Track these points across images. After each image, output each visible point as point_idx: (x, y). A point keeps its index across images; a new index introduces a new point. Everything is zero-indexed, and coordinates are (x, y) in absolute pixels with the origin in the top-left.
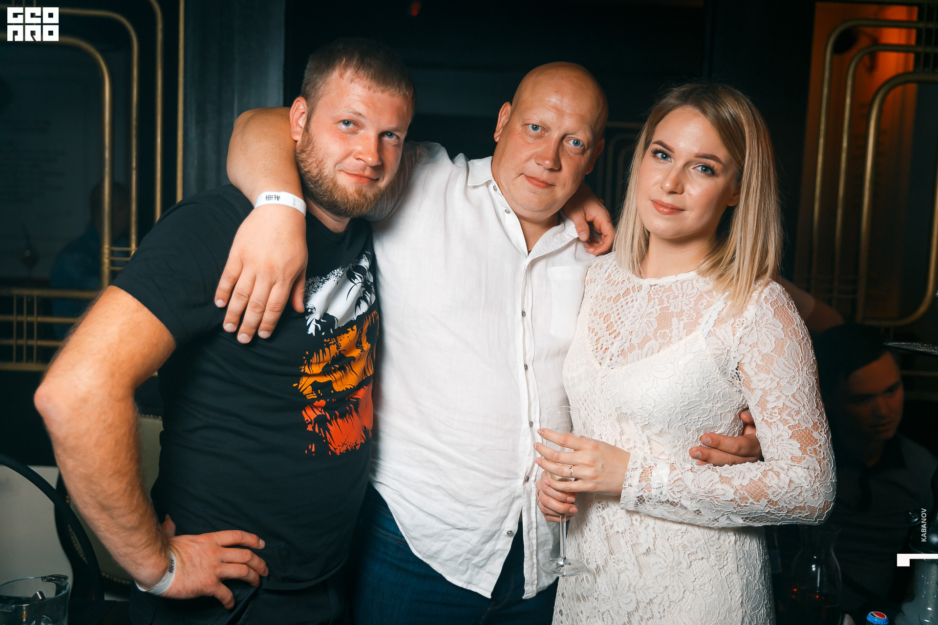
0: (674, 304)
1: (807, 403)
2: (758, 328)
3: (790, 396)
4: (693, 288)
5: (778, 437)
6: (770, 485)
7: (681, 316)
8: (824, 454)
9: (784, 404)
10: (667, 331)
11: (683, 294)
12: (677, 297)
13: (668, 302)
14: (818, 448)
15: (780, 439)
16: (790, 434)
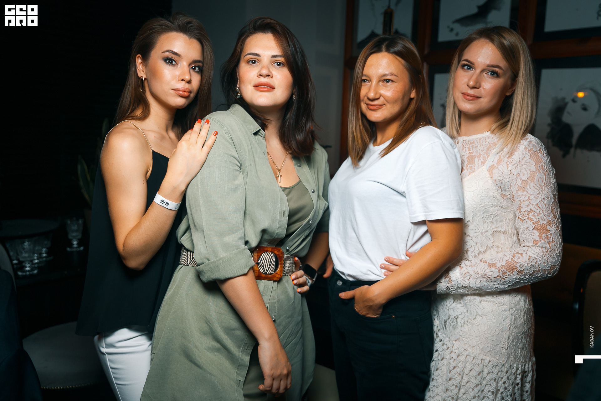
0: (476, 151)
1: (545, 209)
2: (521, 165)
3: (535, 205)
4: (486, 142)
5: (527, 228)
6: (518, 262)
7: (480, 158)
8: (553, 239)
9: (531, 209)
10: (473, 166)
11: (480, 145)
12: (477, 147)
13: (473, 150)
14: (549, 235)
15: (528, 230)
16: (533, 227)
